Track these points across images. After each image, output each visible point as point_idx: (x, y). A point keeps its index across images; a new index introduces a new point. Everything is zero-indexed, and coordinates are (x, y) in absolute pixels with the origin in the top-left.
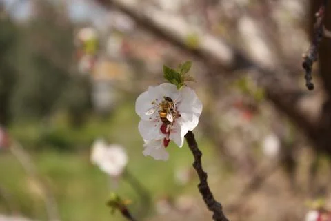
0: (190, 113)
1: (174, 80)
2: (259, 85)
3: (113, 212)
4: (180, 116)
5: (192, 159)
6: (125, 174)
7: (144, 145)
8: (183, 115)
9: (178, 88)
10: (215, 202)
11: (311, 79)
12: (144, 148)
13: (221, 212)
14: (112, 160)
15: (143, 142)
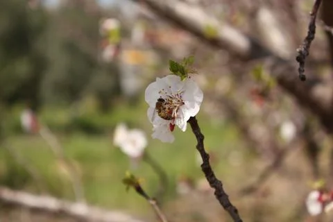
0: (192, 101)
1: (179, 72)
2: (272, 75)
3: (128, 189)
4: (184, 103)
5: (195, 142)
6: (145, 156)
7: (153, 130)
8: (187, 103)
9: (182, 79)
10: (216, 179)
11: (304, 71)
12: (152, 132)
13: (222, 188)
14: (134, 143)
15: (153, 127)
